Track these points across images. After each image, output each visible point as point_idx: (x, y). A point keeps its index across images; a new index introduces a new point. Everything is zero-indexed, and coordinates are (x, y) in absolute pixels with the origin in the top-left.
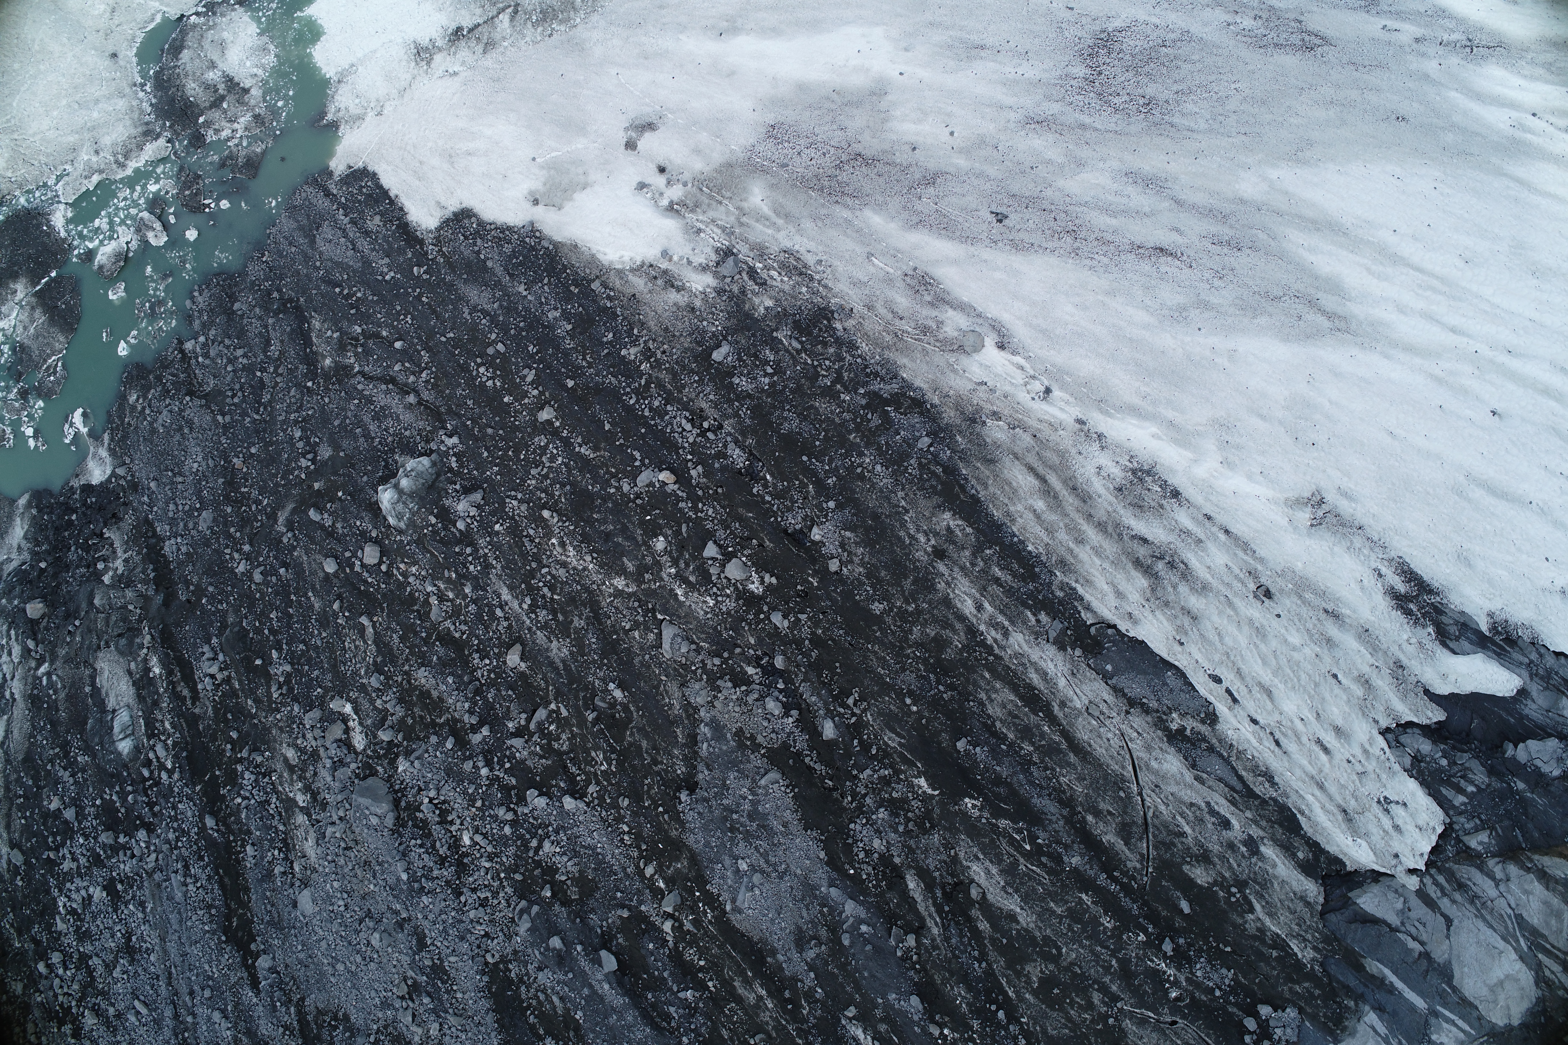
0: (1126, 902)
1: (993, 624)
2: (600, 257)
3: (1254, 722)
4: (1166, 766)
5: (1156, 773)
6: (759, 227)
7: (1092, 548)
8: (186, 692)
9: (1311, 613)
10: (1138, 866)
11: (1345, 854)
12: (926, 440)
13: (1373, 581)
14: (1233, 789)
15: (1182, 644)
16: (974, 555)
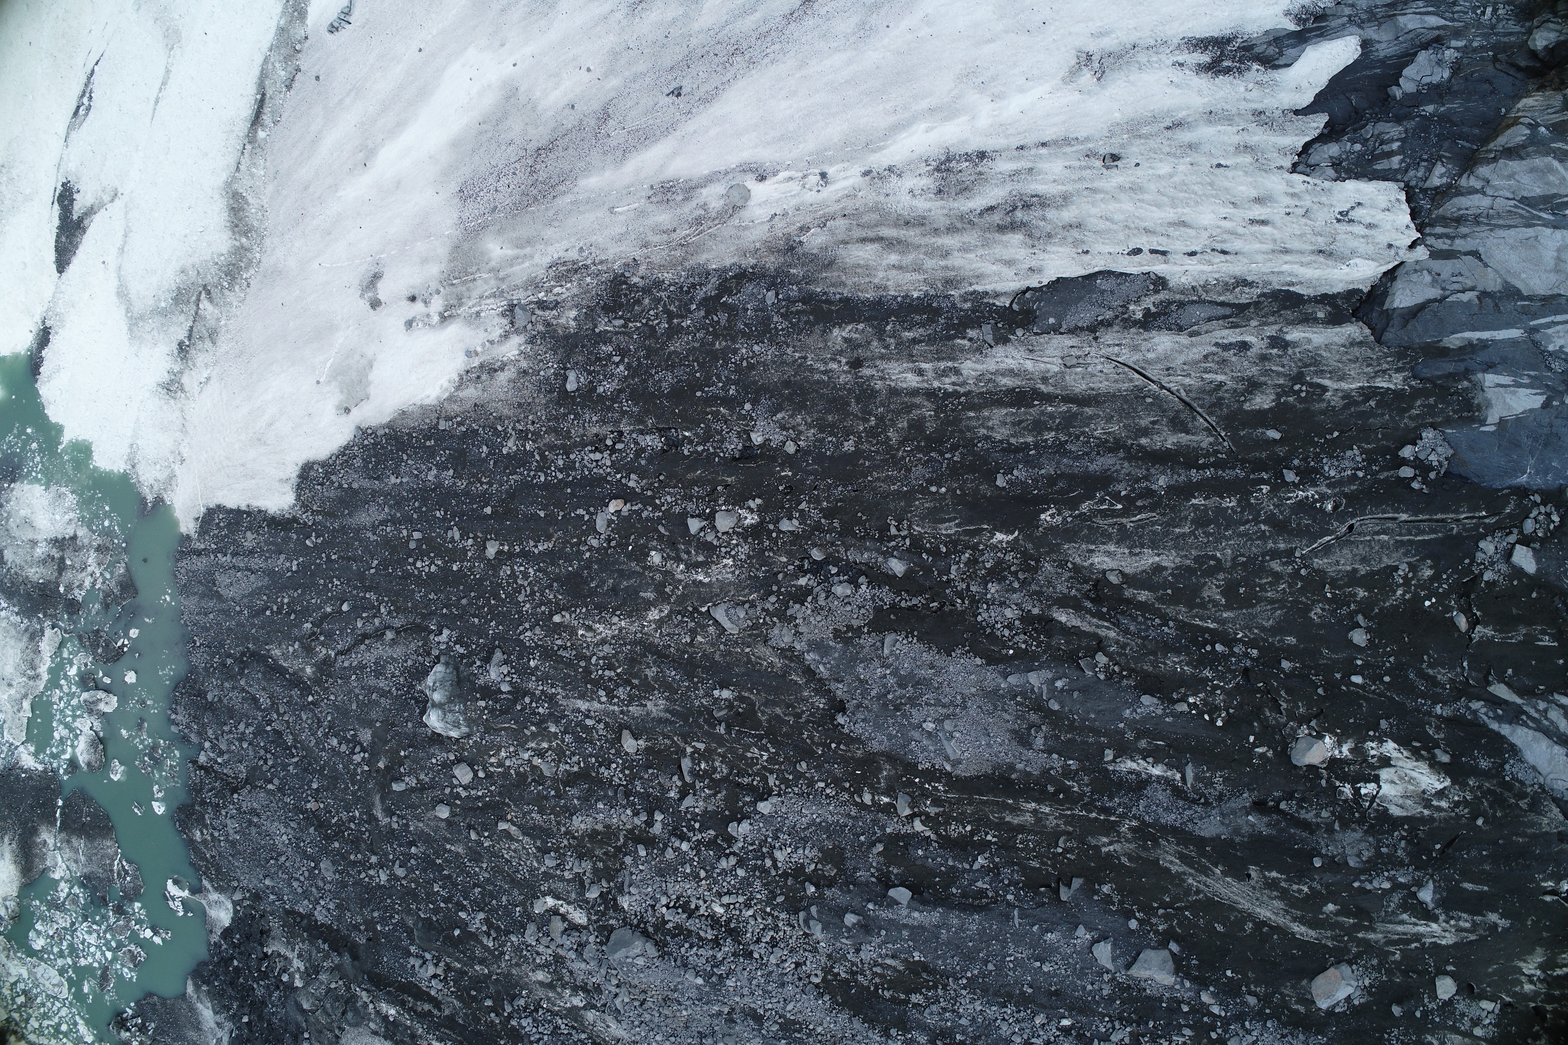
0: (1227, 474)
1: (942, 374)
2: (427, 402)
3: (1193, 254)
4: (1160, 349)
5: (1158, 360)
6: (516, 269)
7: (959, 250)
8: (427, 1007)
9: (1159, 140)
10: (1211, 439)
11: (1352, 282)
12: (771, 294)
13: (1180, 74)
14: (1225, 317)
15: (1087, 252)
16: (881, 339)
